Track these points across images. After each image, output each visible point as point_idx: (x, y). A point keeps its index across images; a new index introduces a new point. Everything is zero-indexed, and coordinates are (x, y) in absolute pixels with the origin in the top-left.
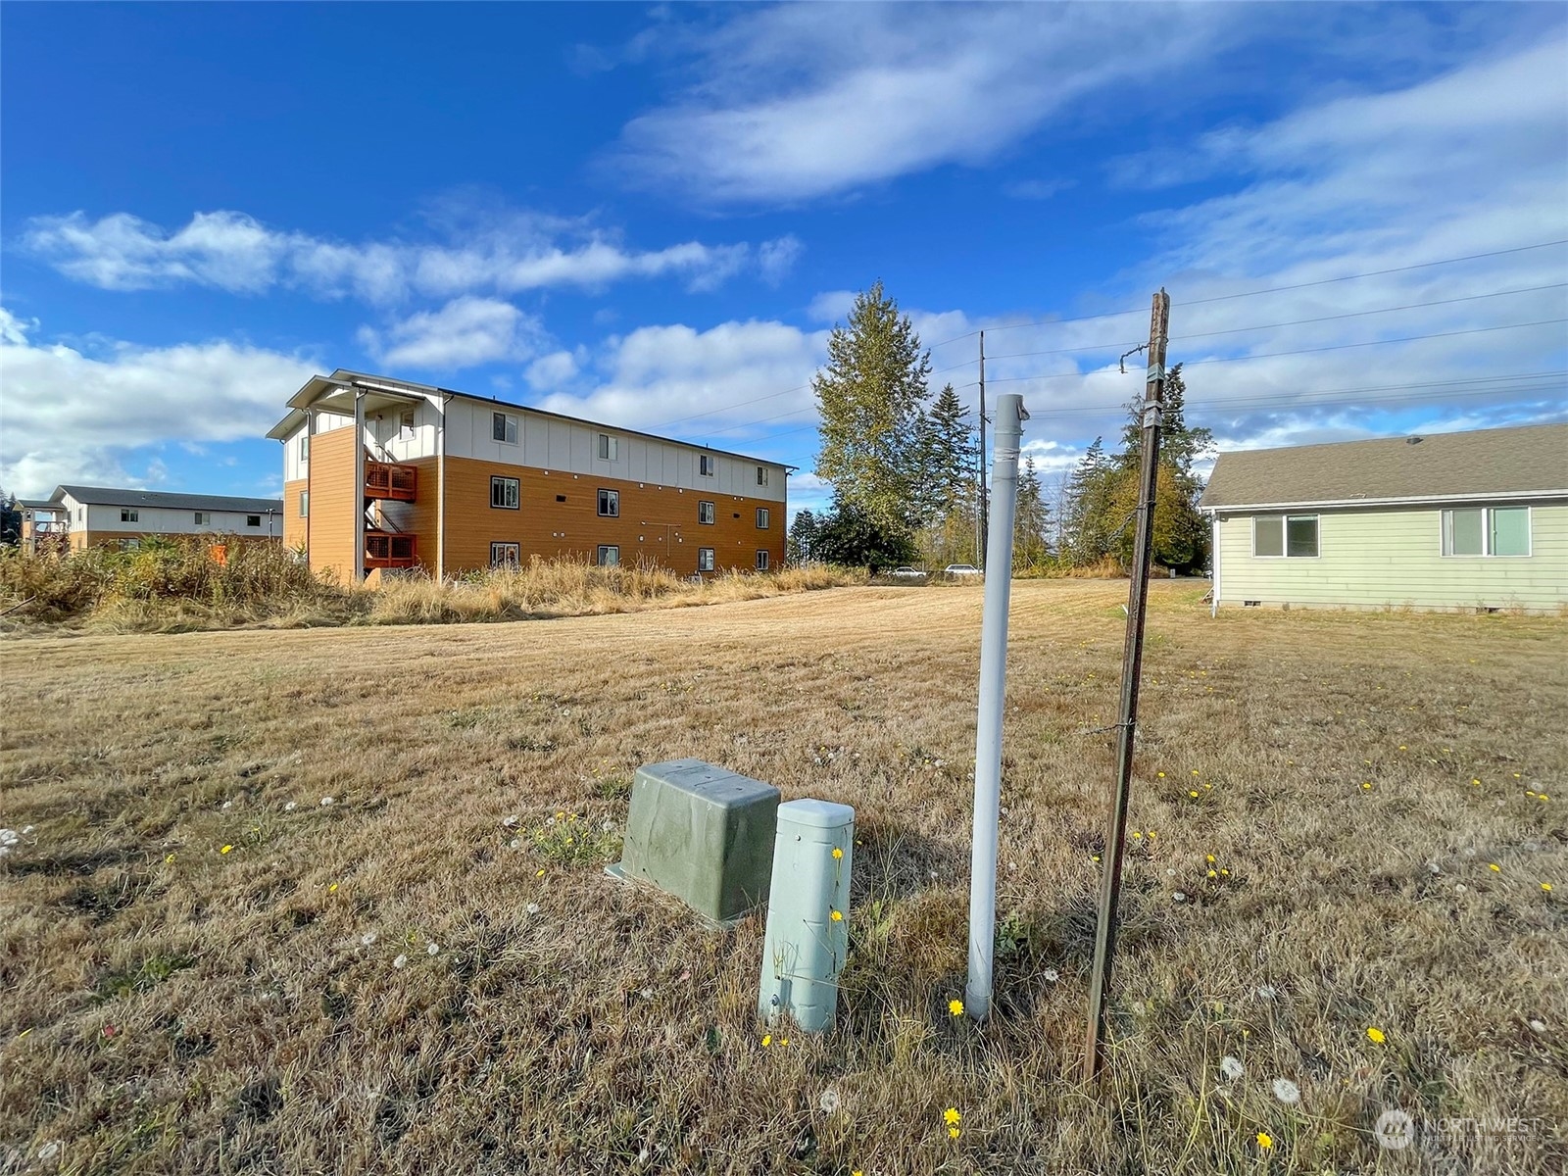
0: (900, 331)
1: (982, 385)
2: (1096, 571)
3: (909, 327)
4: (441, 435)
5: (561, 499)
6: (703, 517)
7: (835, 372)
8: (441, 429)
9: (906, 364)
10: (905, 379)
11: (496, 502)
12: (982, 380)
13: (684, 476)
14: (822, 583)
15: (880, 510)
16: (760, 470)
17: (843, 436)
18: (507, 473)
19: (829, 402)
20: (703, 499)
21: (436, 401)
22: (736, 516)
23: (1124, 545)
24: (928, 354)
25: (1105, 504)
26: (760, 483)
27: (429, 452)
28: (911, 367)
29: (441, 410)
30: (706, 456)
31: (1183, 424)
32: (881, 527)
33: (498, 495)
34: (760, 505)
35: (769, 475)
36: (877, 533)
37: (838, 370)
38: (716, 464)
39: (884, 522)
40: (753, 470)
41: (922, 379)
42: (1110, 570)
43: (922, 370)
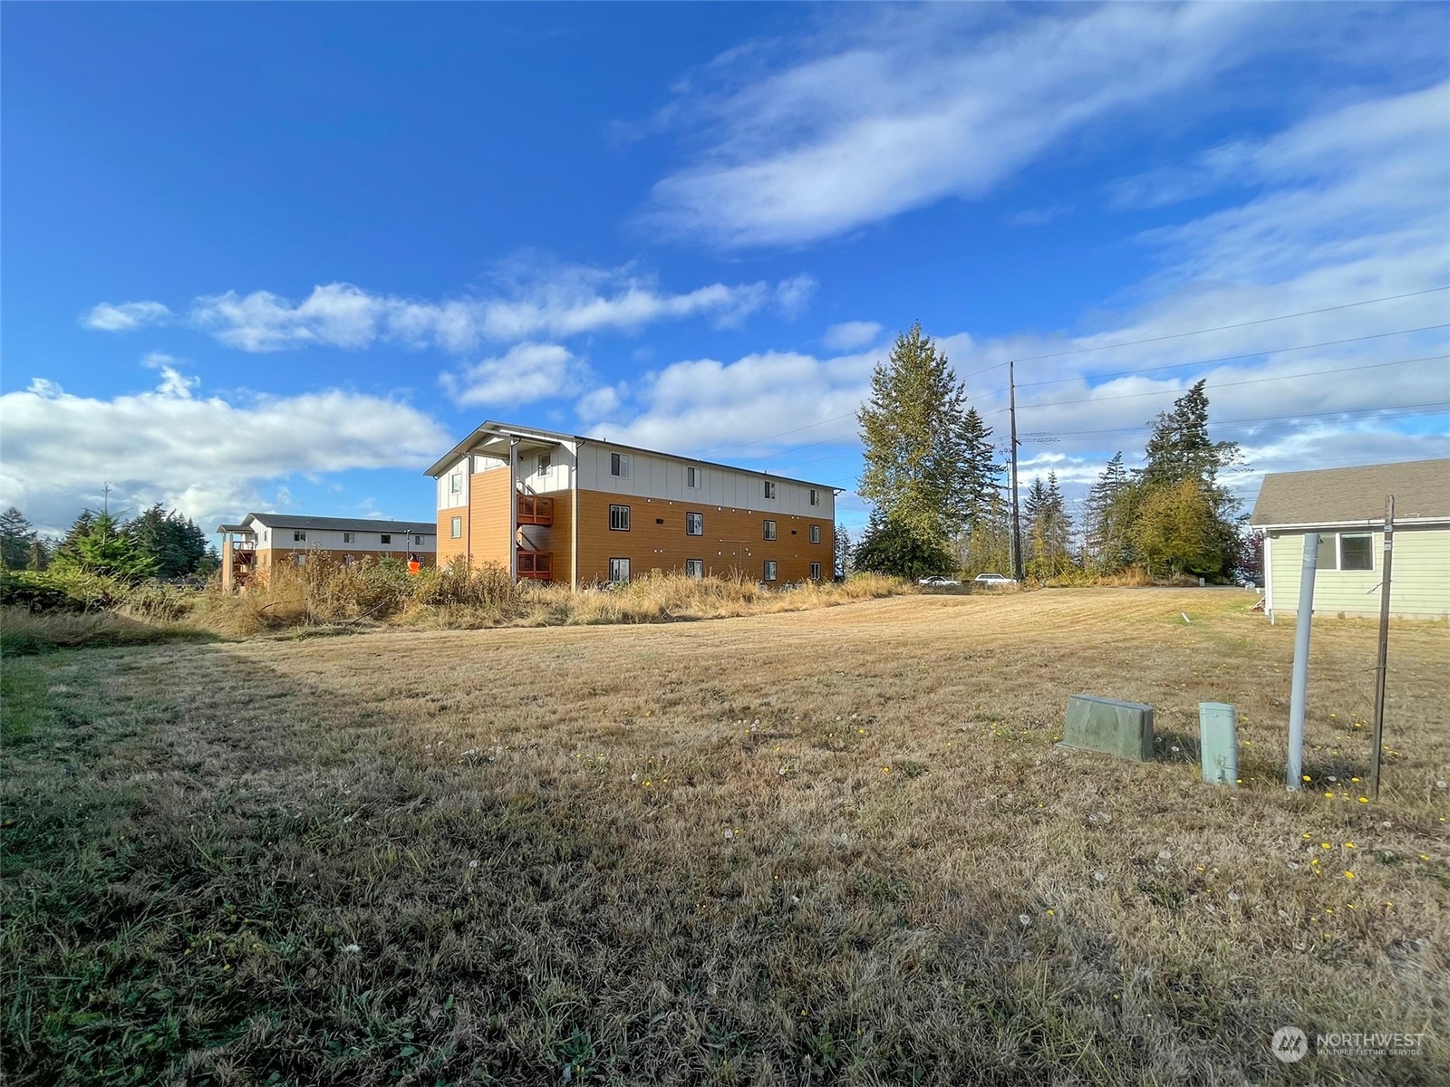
0: (938, 366)
1: (1012, 410)
2: (1124, 580)
3: (945, 362)
4: (574, 473)
5: (659, 521)
6: (767, 534)
7: (877, 404)
8: (574, 468)
9: (942, 395)
10: (942, 408)
11: (614, 526)
12: (1013, 406)
13: (751, 500)
14: (884, 592)
15: (921, 525)
16: (813, 493)
17: (886, 461)
18: (620, 502)
19: (872, 431)
20: (767, 518)
21: (571, 446)
22: (794, 533)
23: (1150, 555)
24: (963, 386)
25: (1131, 518)
26: (813, 503)
27: (564, 486)
28: (947, 398)
29: (574, 453)
30: (769, 483)
31: (1207, 438)
32: (923, 542)
33: (616, 520)
34: (812, 523)
35: (820, 496)
36: (918, 546)
37: (880, 402)
38: (777, 489)
39: (926, 537)
40: (806, 493)
41: (957, 408)
42: (1137, 579)
43: (957, 400)
